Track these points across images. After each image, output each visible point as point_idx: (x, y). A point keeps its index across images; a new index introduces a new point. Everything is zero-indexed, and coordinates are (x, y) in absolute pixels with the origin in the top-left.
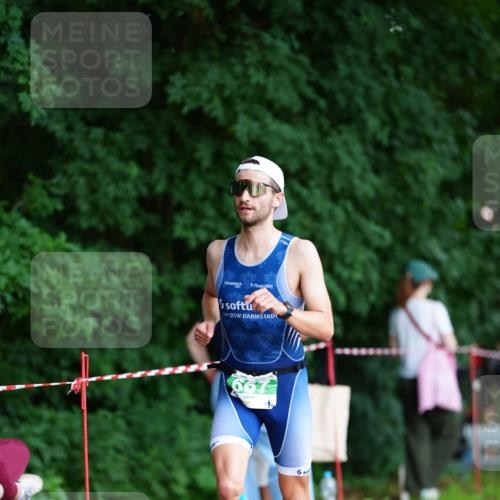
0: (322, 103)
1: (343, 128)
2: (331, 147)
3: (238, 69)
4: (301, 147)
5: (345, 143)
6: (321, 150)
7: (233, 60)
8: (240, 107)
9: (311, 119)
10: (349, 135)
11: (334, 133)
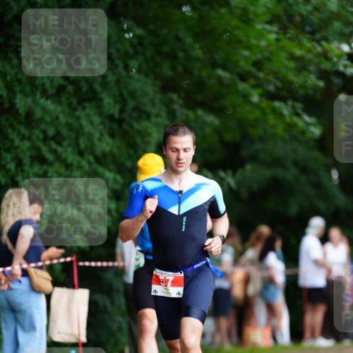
0: (70, 88)
1: (86, 104)
2: (78, 118)
3: (15, 61)
4: (57, 118)
5: (88, 115)
6: (71, 121)
7: (11, 55)
8: (17, 89)
9: (63, 99)
10: (90, 109)
11: (80, 108)
